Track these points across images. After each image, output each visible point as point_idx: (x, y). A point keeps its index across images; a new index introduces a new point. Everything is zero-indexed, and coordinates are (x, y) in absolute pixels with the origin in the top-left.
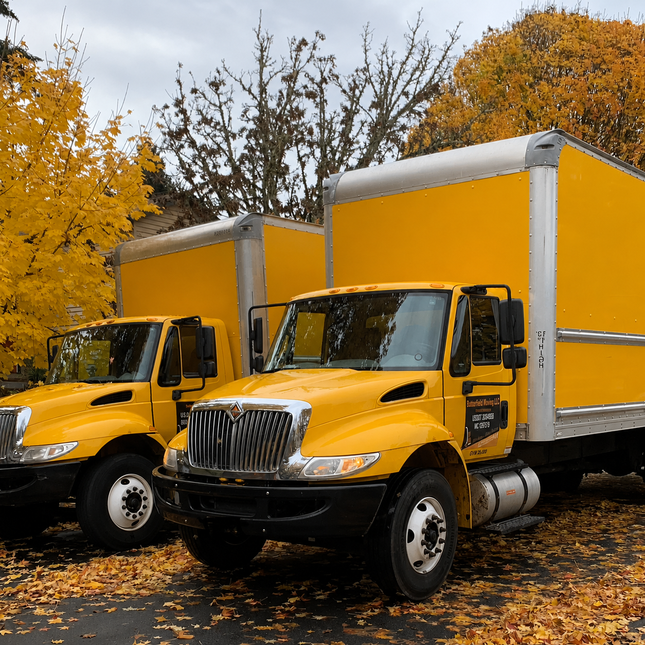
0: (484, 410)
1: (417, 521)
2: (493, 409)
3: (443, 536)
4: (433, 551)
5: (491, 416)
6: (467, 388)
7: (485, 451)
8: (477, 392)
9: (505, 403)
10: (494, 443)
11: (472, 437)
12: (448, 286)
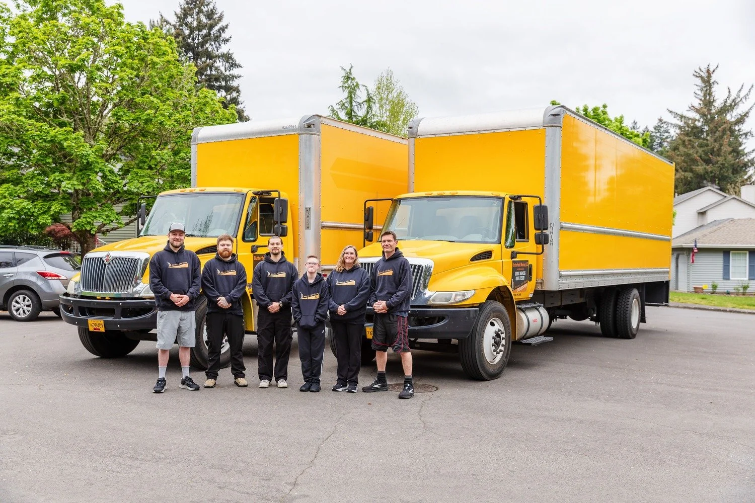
0: (520, 269)
1: (489, 332)
2: (525, 269)
3: (503, 342)
4: (498, 351)
5: (524, 273)
6: (514, 255)
7: (520, 295)
8: (519, 258)
9: (531, 266)
10: (525, 290)
11: (515, 285)
12: (502, 195)
